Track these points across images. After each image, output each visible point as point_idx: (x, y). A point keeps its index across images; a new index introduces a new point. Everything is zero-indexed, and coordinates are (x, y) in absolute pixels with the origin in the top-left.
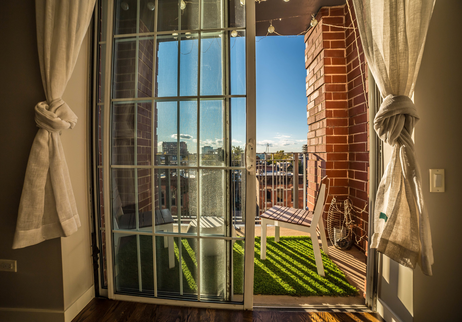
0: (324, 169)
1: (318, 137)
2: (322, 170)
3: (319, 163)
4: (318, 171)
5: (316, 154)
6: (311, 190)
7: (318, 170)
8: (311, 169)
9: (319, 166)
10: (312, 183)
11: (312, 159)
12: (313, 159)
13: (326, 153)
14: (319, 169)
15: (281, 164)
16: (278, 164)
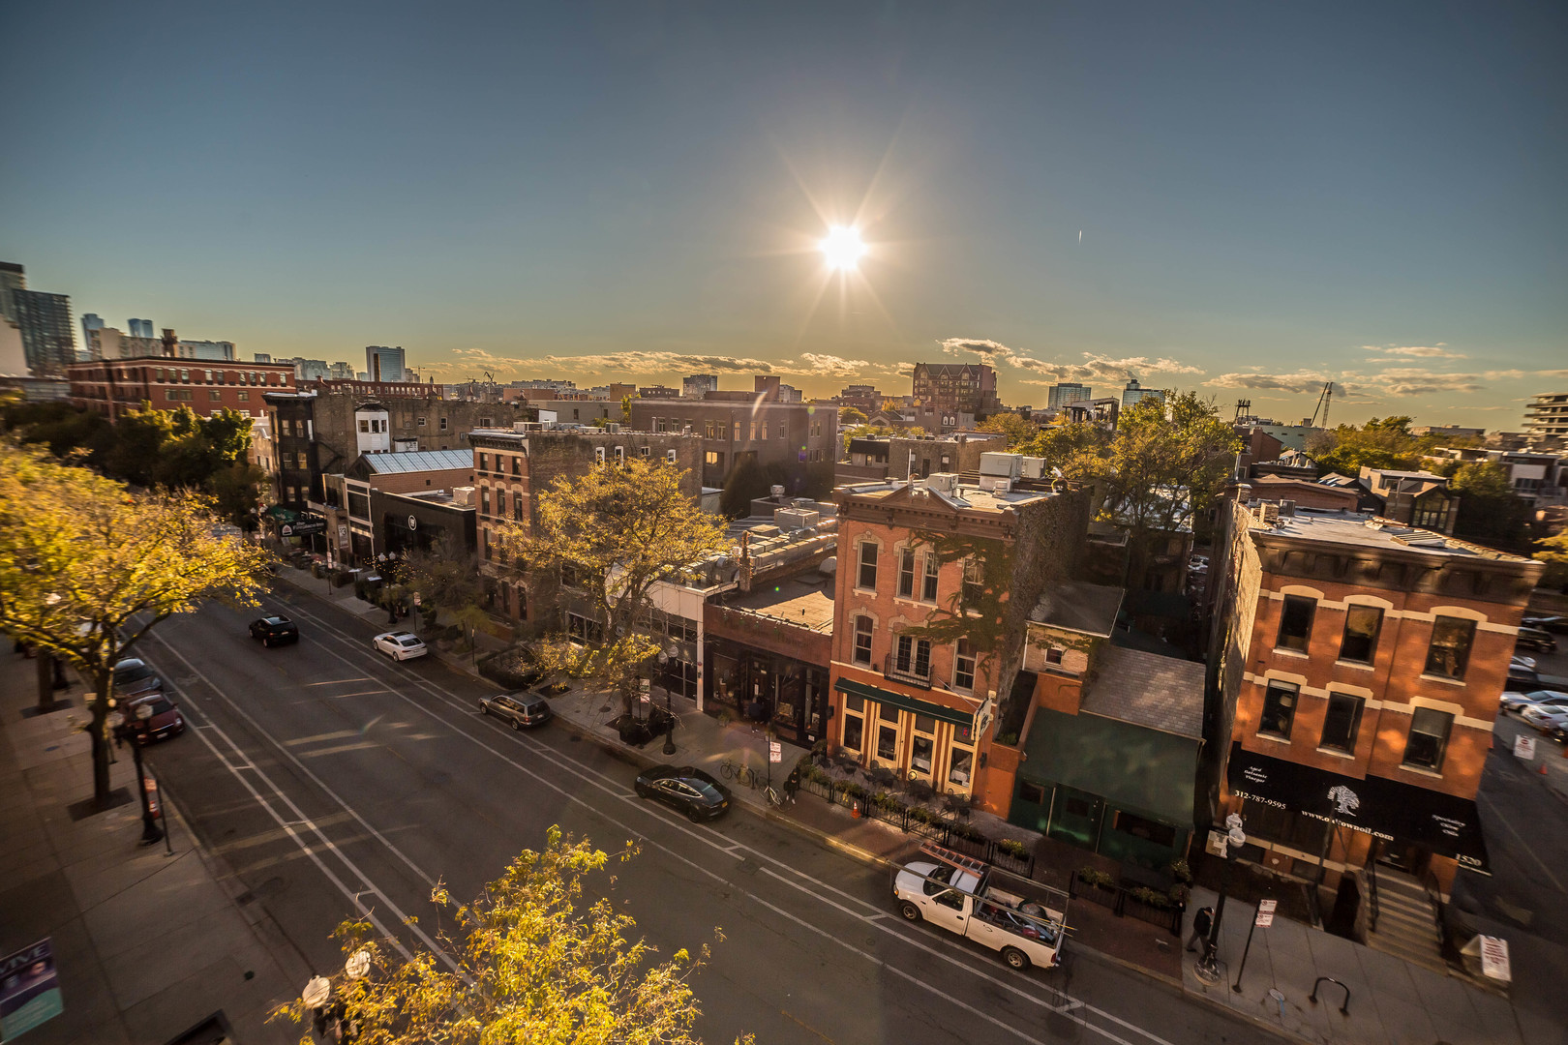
15: (1383, 477)
16: (1369, 477)
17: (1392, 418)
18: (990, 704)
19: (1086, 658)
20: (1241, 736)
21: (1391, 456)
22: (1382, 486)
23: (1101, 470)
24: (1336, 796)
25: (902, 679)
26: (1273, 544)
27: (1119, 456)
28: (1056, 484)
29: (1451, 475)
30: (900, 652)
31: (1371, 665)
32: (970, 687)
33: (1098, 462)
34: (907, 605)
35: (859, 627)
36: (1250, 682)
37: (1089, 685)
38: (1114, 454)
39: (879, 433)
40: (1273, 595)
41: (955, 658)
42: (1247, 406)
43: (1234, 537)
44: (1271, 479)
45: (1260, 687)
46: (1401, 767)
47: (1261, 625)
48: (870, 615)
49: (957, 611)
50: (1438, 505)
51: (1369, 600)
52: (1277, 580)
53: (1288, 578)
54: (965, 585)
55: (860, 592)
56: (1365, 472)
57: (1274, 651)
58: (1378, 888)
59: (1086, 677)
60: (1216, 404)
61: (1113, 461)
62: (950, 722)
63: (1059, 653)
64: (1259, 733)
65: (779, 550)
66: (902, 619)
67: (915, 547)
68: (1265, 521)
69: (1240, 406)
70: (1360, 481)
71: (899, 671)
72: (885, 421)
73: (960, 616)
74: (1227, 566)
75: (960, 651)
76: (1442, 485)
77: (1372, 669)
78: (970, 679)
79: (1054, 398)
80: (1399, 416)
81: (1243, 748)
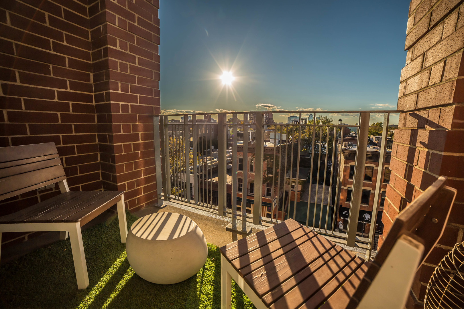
0: (438, 152)
1: (430, 68)
2: (428, 153)
3: (424, 135)
4: (417, 154)
5: (417, 112)
6: (395, 193)
7: (417, 151)
8: (399, 148)
9: (421, 143)
10: (397, 179)
11: (405, 126)
12: (407, 125)
13: (453, 107)
14: (420, 149)
15: (376, 138)
16: (373, 138)
17: (378, 123)
18: (276, 200)
19: (301, 186)
20: (342, 203)
21: (378, 132)
22: (376, 140)
23: (302, 137)
24: (365, 216)
25: (251, 195)
26: (346, 152)
27: (307, 133)
28: (290, 140)
29: (392, 137)
30: (251, 188)
31: (371, 182)
32: (271, 196)
33: (302, 135)
34: (252, 174)
35: (239, 182)
36: (343, 189)
37: (302, 194)
38: (306, 132)
39: (240, 130)
40: (348, 165)
41: (266, 188)
42: (342, 121)
43: (338, 152)
44: (347, 138)
45: (345, 190)
46: (380, 207)
47: (345, 173)
48: (242, 178)
49: (266, 175)
50: (389, 145)
51: (370, 165)
52: (348, 161)
53: (351, 161)
54: (268, 168)
55: (239, 171)
56: (372, 137)
57: (349, 180)
58: (376, 239)
59: (301, 192)
60: (333, 119)
61: (306, 134)
62: (265, 206)
63: (294, 186)
64: (346, 202)
65: (214, 163)
66: (251, 178)
67: (253, 158)
68: (345, 147)
69: (339, 120)
70: (371, 139)
71: (251, 193)
72: (242, 127)
73: (267, 176)
74: (337, 161)
75: (267, 186)
76: (390, 139)
77: (372, 183)
78: (270, 194)
79: (289, 120)
80: (380, 122)
81: (342, 206)
